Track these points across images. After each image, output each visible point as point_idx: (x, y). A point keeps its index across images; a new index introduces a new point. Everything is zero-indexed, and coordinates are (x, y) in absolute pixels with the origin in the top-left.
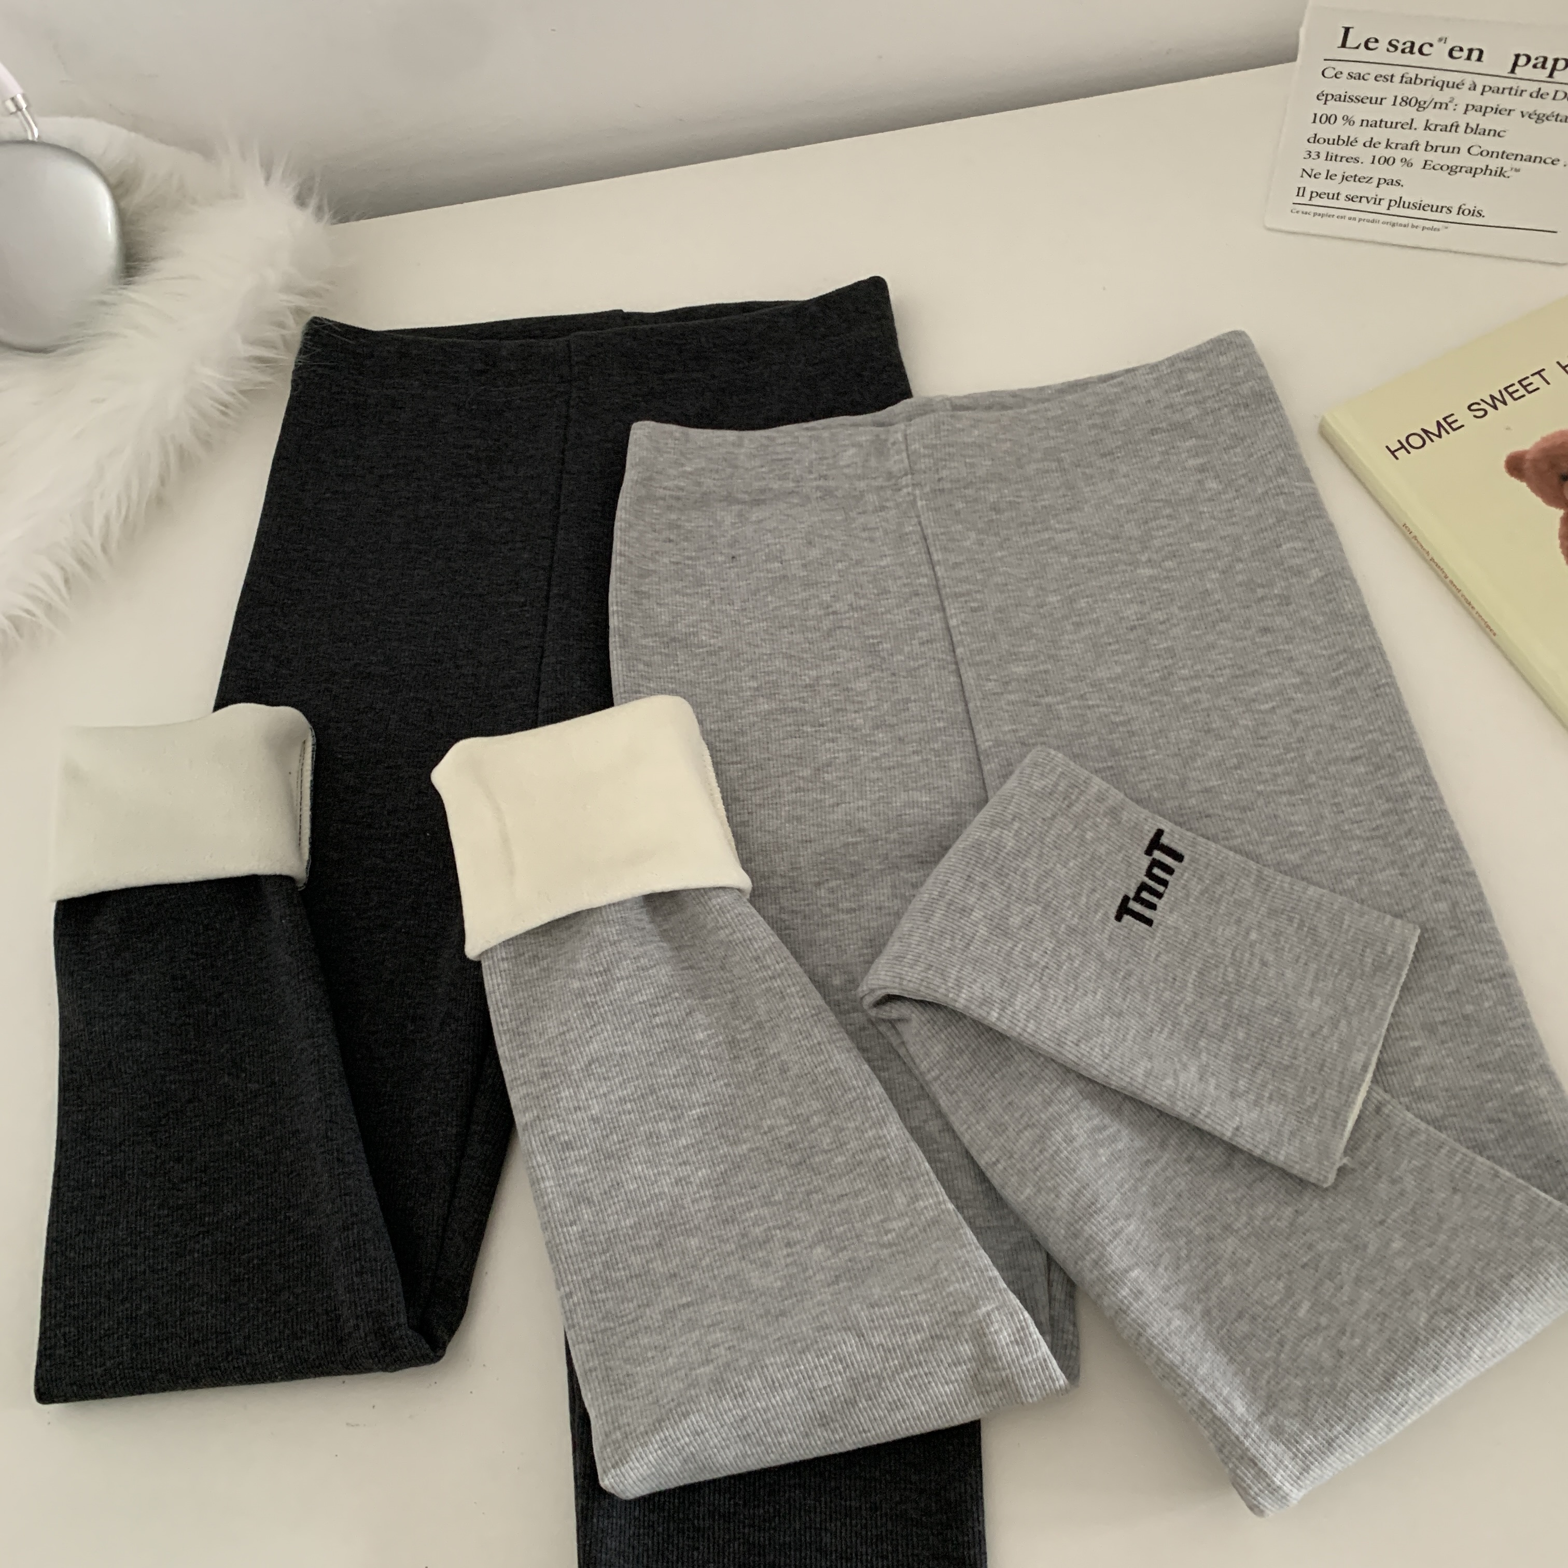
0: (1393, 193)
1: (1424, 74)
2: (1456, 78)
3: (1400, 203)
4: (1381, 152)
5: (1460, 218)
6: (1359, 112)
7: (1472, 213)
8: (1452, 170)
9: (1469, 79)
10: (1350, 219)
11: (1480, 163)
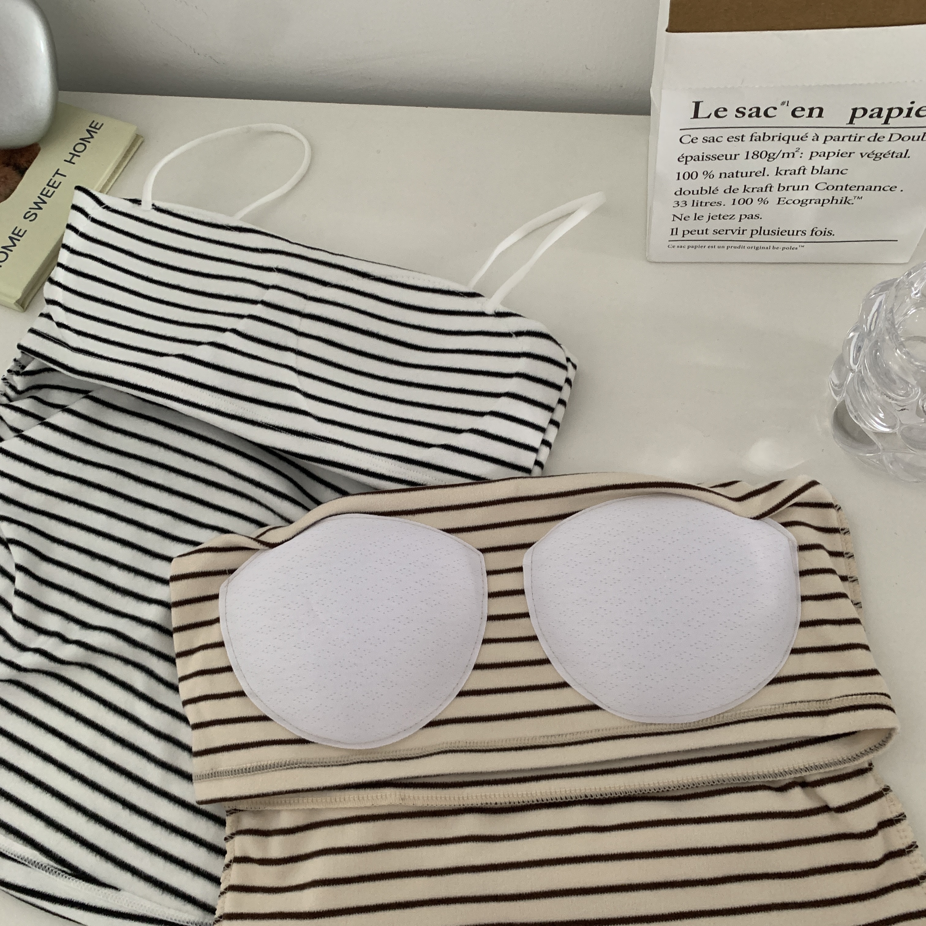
0: (755, 224)
1: (770, 132)
2: (801, 132)
3: (760, 231)
4: (740, 195)
5: (815, 238)
6: (716, 167)
7: (822, 233)
8: (802, 203)
9: (812, 133)
10: (719, 247)
11: (828, 195)
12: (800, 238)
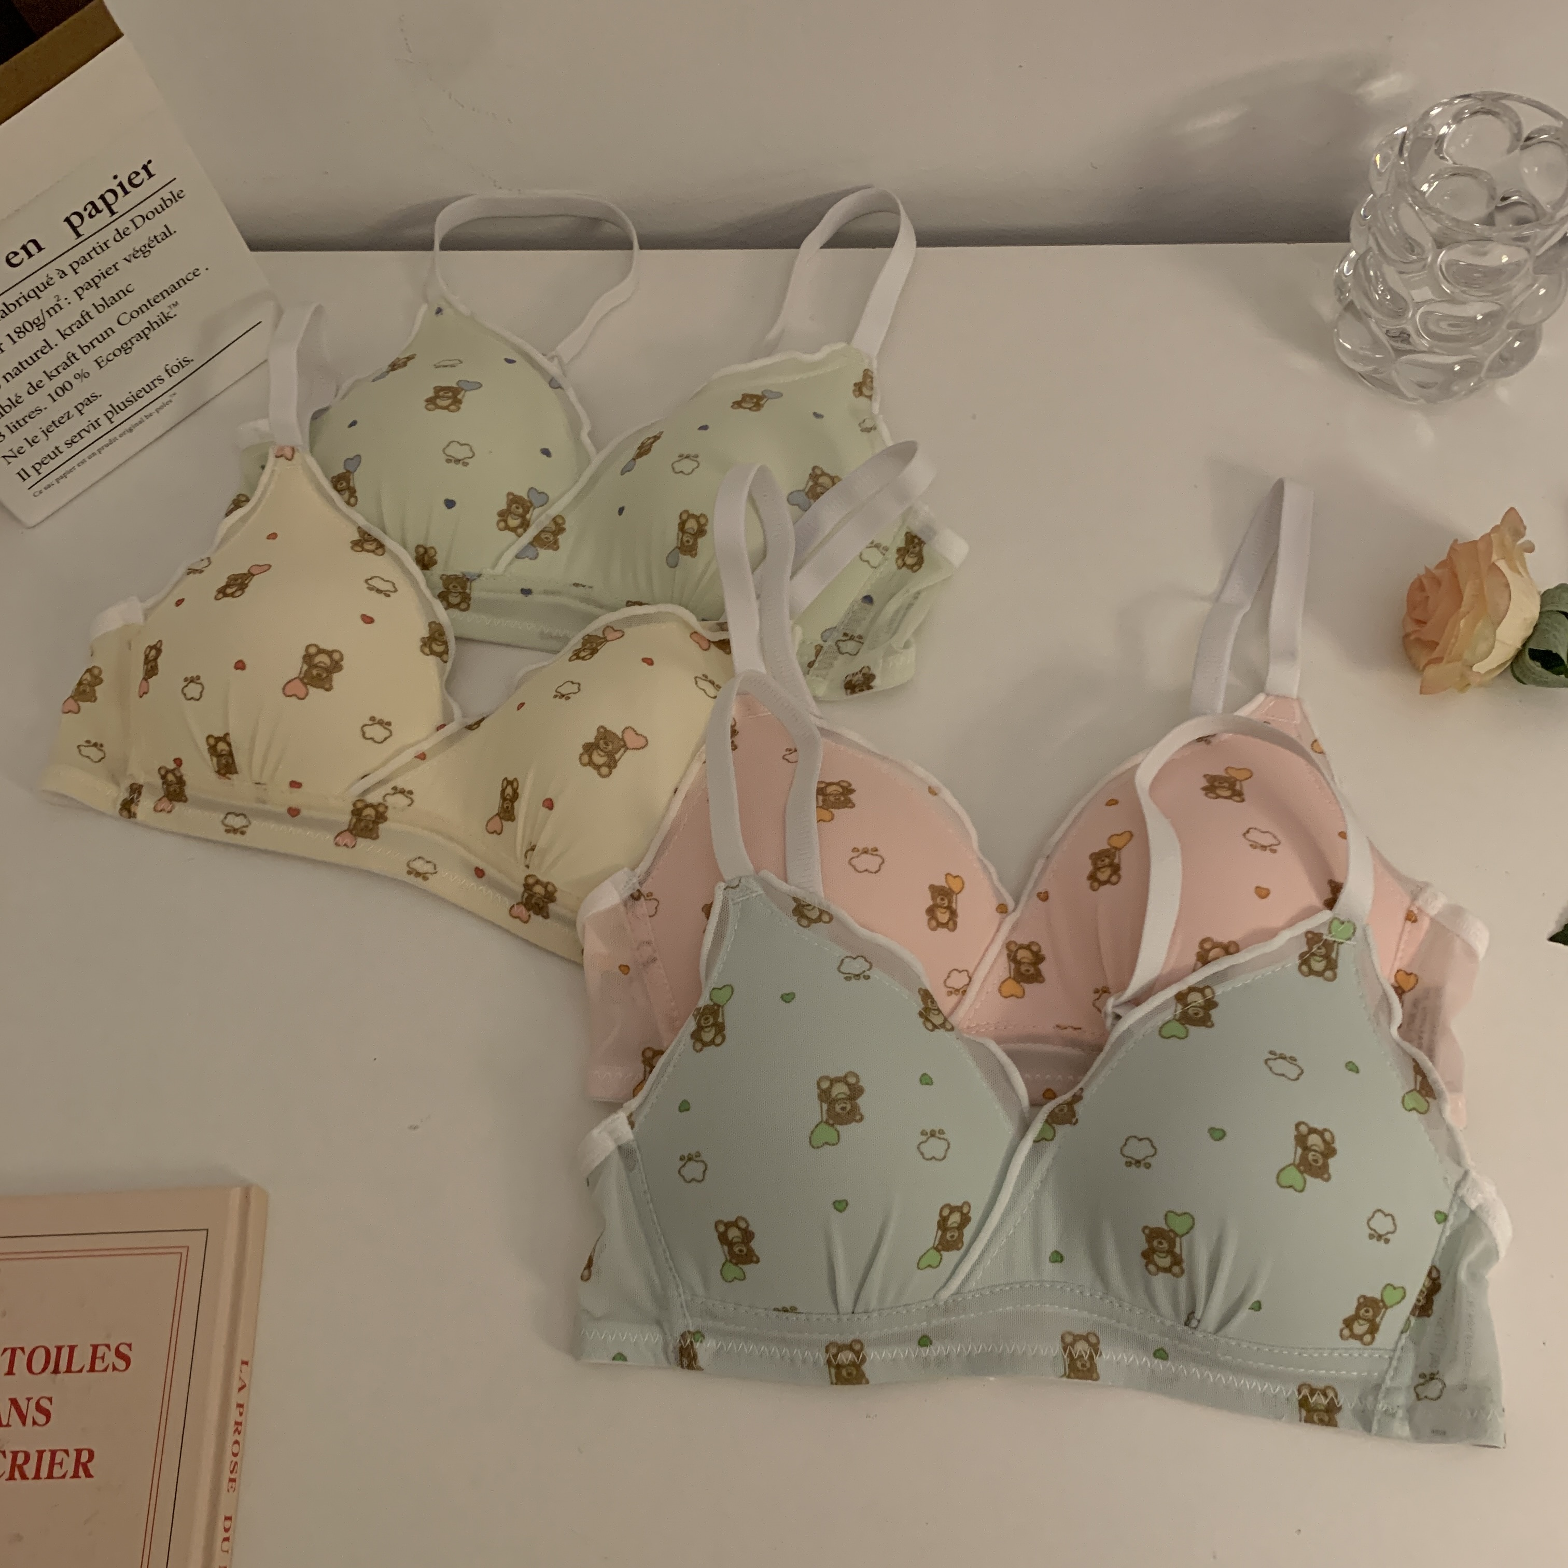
12: (161, 389)
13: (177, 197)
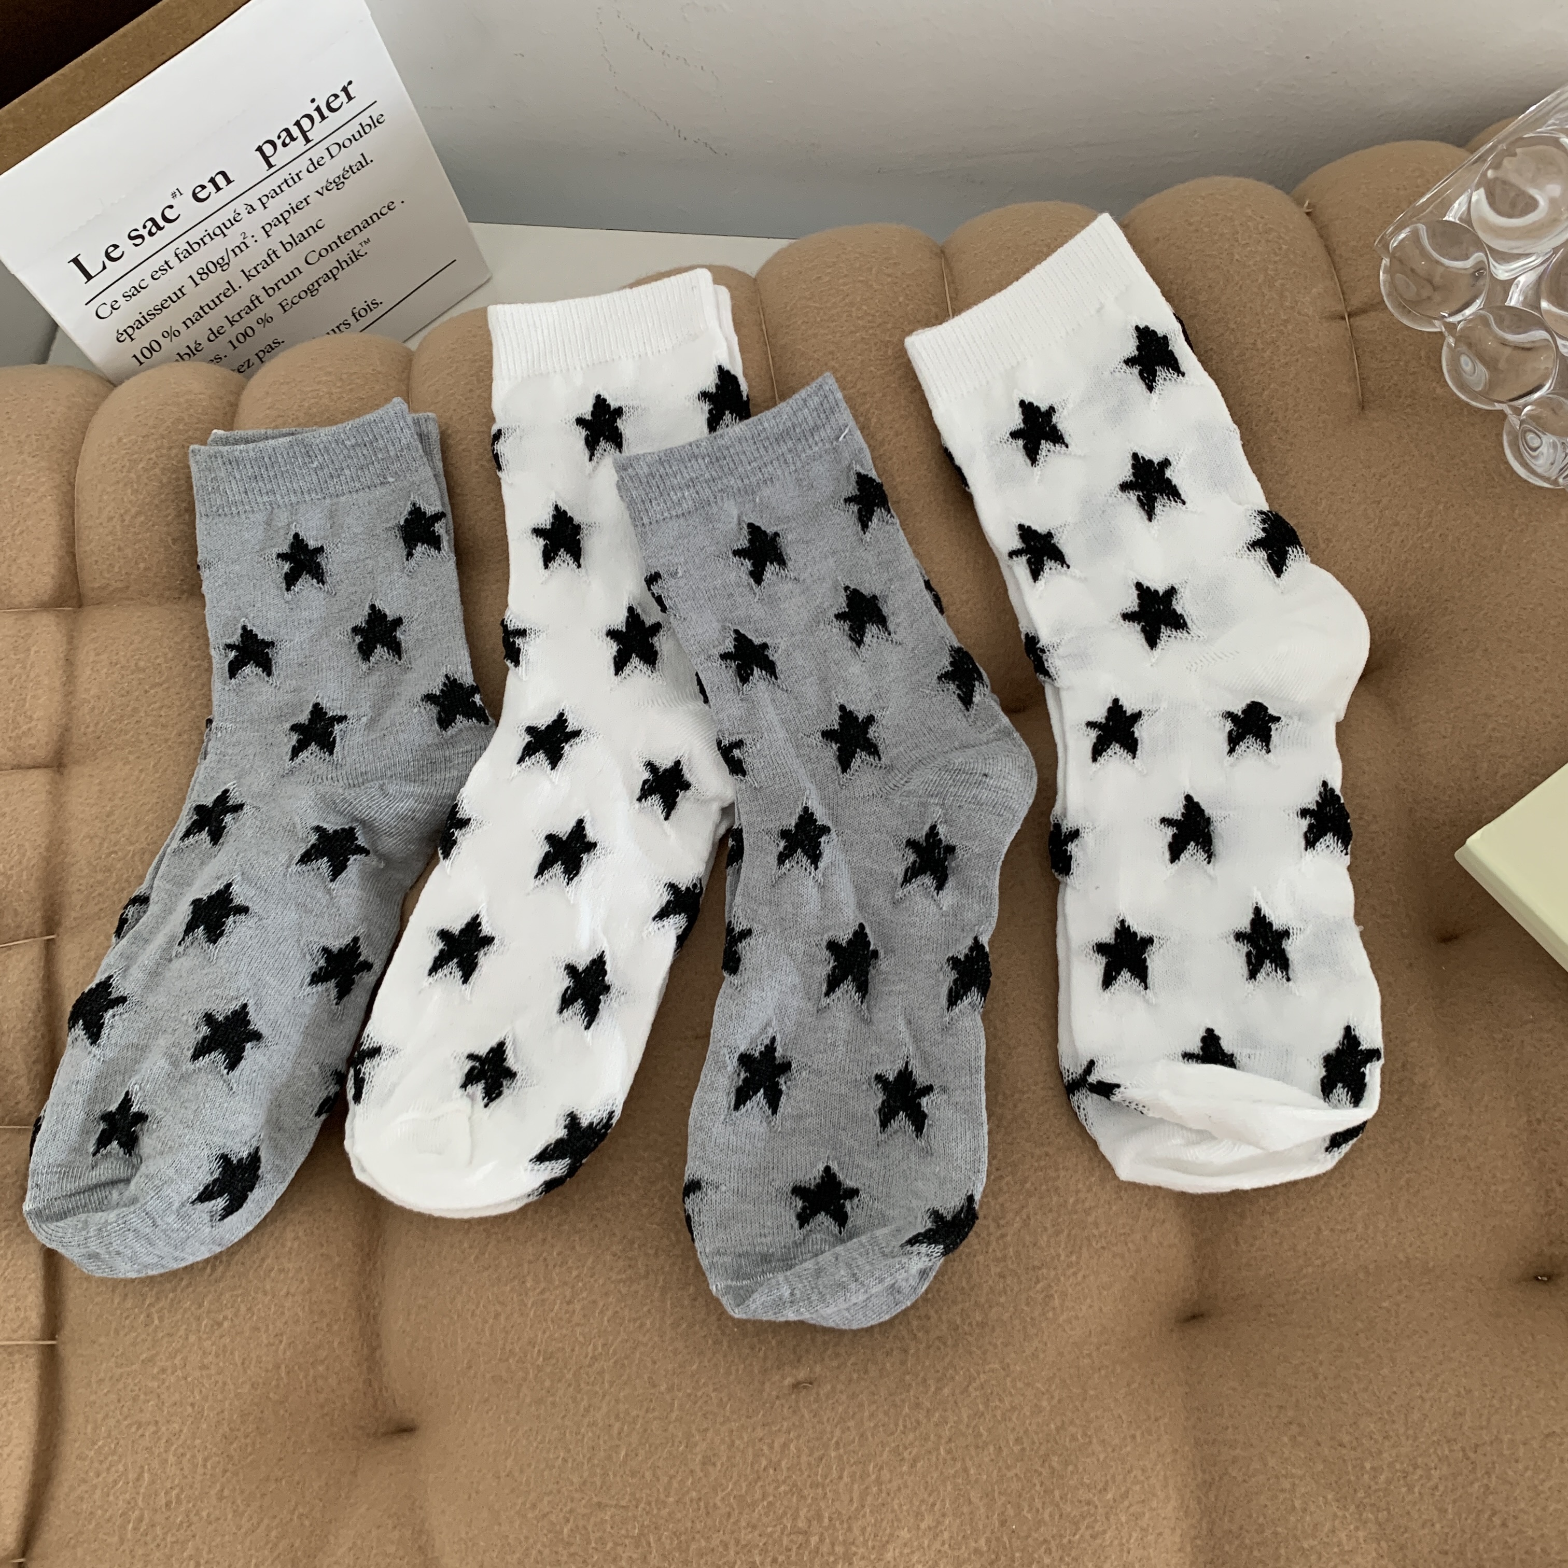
13: (376, 122)
